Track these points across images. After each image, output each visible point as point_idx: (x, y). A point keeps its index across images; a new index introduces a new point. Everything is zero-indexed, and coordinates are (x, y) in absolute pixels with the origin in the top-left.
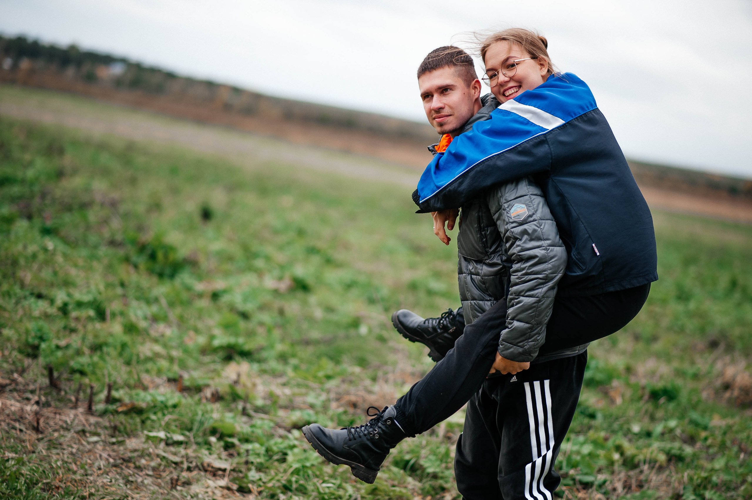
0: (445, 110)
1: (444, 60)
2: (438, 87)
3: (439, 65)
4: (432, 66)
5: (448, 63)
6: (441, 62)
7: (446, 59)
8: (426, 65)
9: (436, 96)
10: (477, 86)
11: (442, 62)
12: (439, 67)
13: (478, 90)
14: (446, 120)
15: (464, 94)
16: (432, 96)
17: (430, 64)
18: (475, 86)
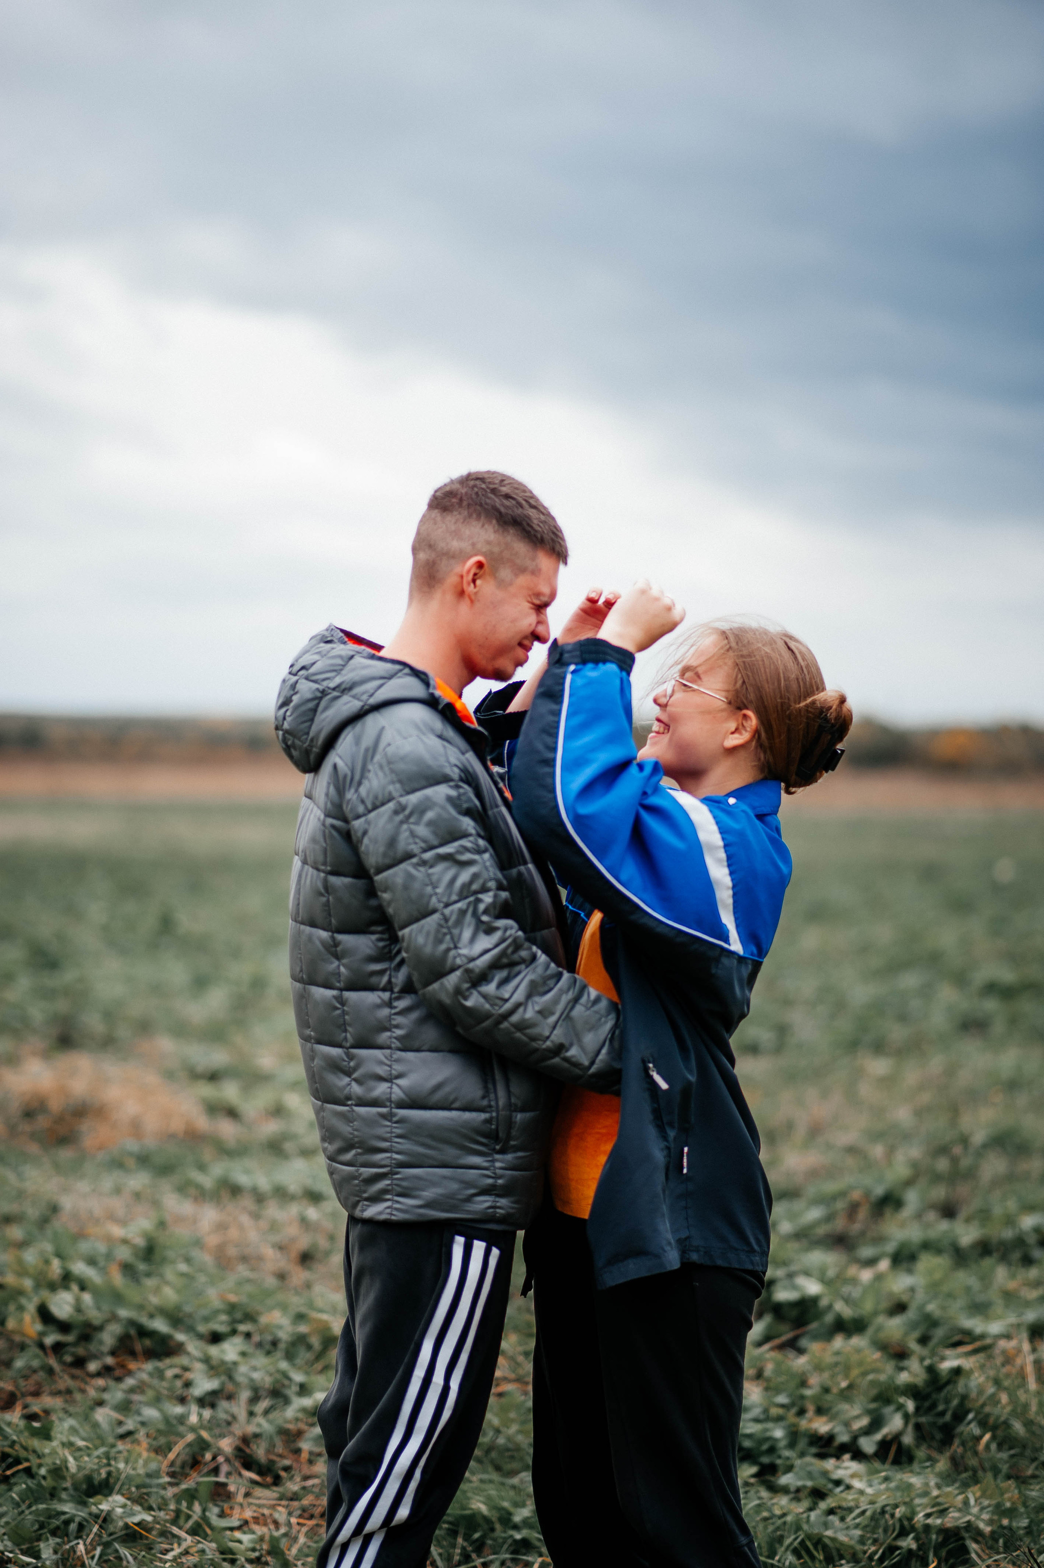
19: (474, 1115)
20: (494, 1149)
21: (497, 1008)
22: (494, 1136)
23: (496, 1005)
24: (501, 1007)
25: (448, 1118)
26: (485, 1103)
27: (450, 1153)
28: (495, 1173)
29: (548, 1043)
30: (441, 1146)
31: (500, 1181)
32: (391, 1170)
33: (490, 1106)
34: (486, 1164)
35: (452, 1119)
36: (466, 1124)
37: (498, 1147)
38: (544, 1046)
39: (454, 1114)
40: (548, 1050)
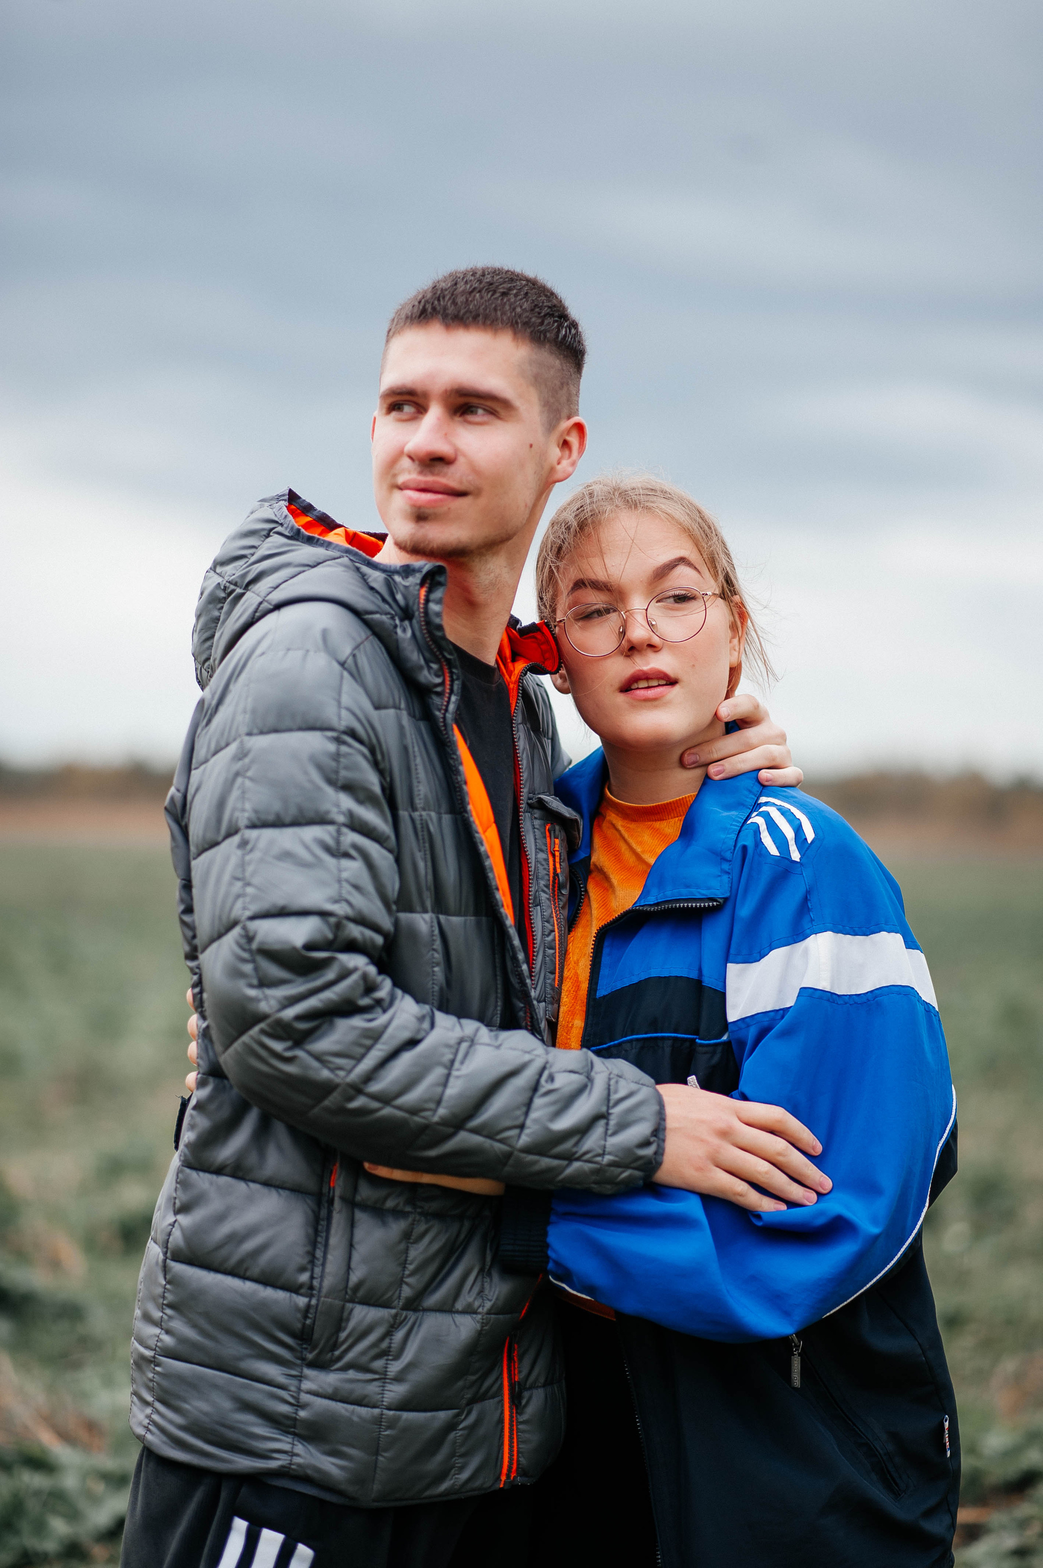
0: (452, 469)
1: (507, 307)
2: (456, 387)
3: (486, 317)
4: (462, 312)
5: (517, 323)
6: (495, 310)
7: (514, 309)
8: (439, 300)
9: (435, 413)
10: (573, 439)
11: (499, 313)
12: (484, 323)
13: (570, 456)
14: (445, 508)
15: (531, 446)
16: (421, 409)
17: (454, 303)
18: (568, 438)
19: (280, 1295)
20: (303, 1359)
21: (342, 1073)
22: (304, 1336)
23: (341, 1068)
24: (350, 1071)
25: (236, 1292)
26: (304, 1277)
27: (231, 1349)
28: (297, 1399)
29: (442, 1111)
30: (220, 1336)
31: (302, 1414)
32: (154, 1357)
33: (311, 1288)
34: (282, 1380)
35: (242, 1295)
36: (263, 1305)
37: (310, 1356)
38: (436, 1119)
39: (249, 1286)
40: (444, 1122)
